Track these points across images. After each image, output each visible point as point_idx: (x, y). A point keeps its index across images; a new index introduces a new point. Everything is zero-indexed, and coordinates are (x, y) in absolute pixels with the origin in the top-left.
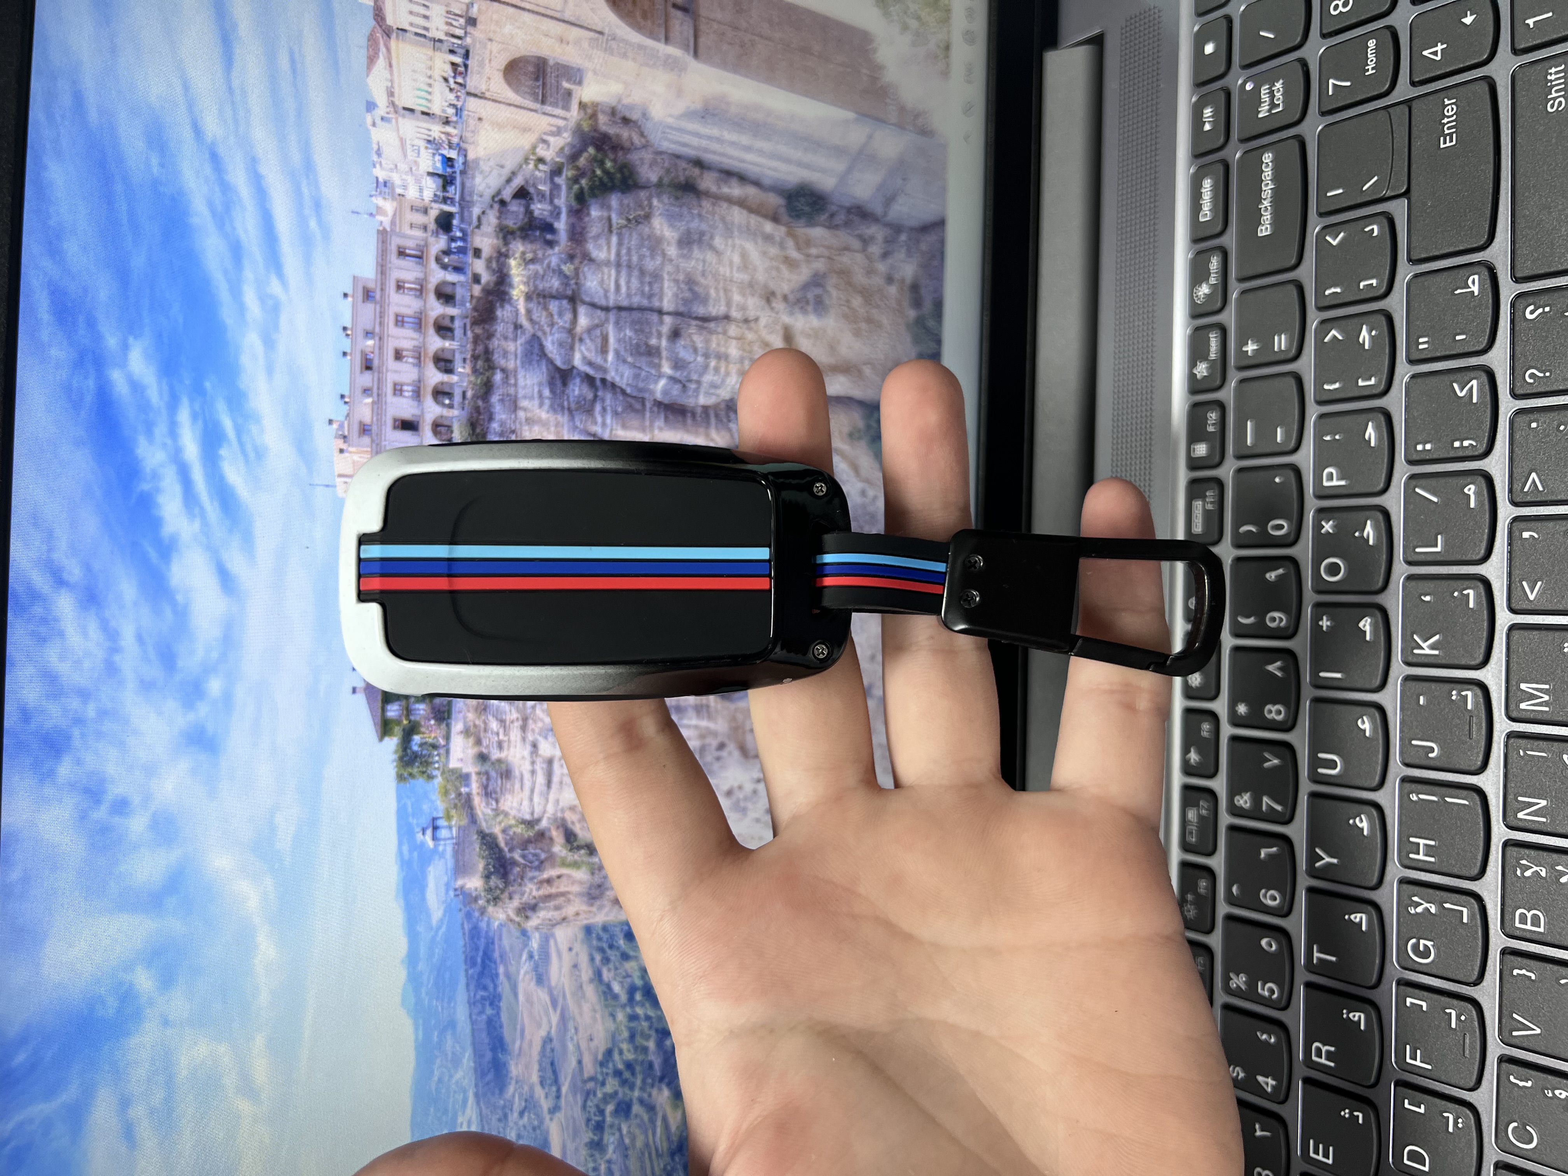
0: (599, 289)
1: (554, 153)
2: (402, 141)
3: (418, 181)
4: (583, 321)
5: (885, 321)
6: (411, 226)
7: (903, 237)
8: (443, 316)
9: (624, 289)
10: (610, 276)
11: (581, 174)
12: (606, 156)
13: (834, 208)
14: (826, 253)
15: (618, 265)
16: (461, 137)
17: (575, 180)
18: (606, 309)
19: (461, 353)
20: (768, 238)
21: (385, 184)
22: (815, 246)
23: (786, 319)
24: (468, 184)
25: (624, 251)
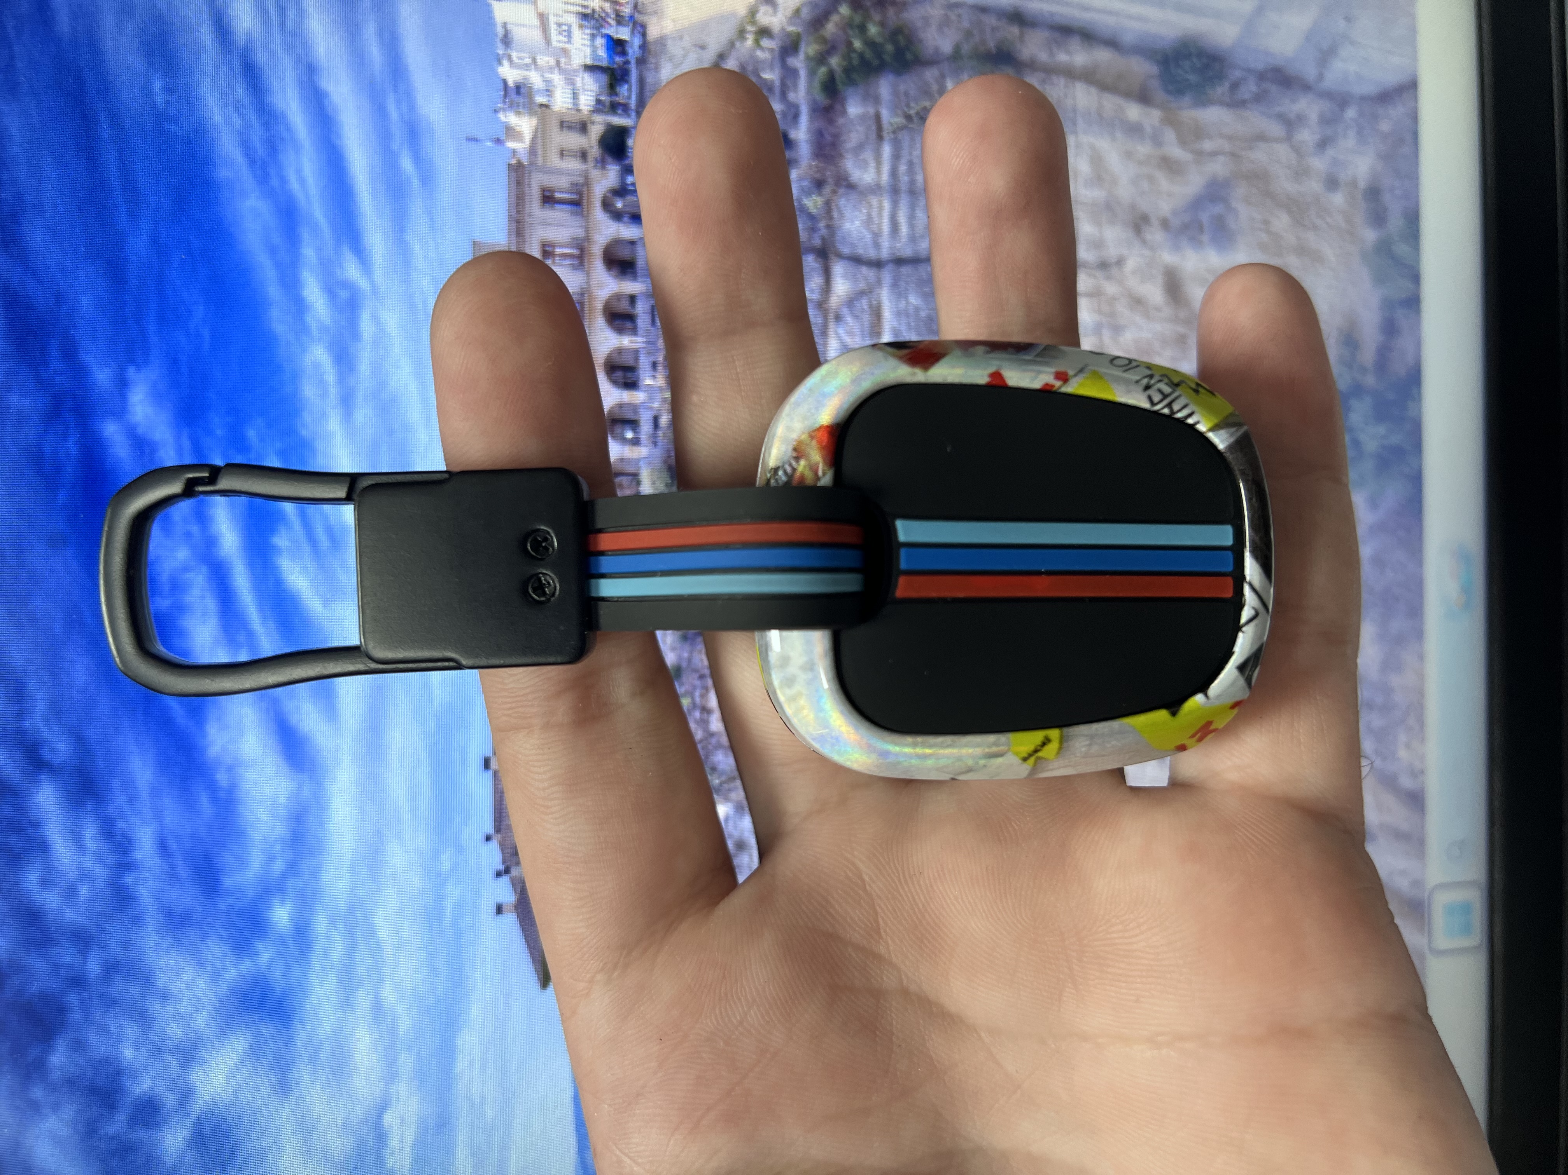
0: (865, 232)
1: (784, 20)
2: (543, 18)
3: (570, 81)
4: (841, 287)
5: (1329, 252)
6: (562, 154)
7: (1351, 113)
8: (618, 297)
9: (904, 230)
10: (881, 208)
11: (829, 49)
12: (867, 17)
13: (1237, 74)
14: (1227, 146)
15: (895, 191)
16: (636, 6)
17: (821, 59)
18: (878, 264)
19: (649, 353)
20: (1134, 130)
21: (518, 88)
22: (1210, 137)
23: (1168, 258)
24: (650, 79)
25: (903, 168)
